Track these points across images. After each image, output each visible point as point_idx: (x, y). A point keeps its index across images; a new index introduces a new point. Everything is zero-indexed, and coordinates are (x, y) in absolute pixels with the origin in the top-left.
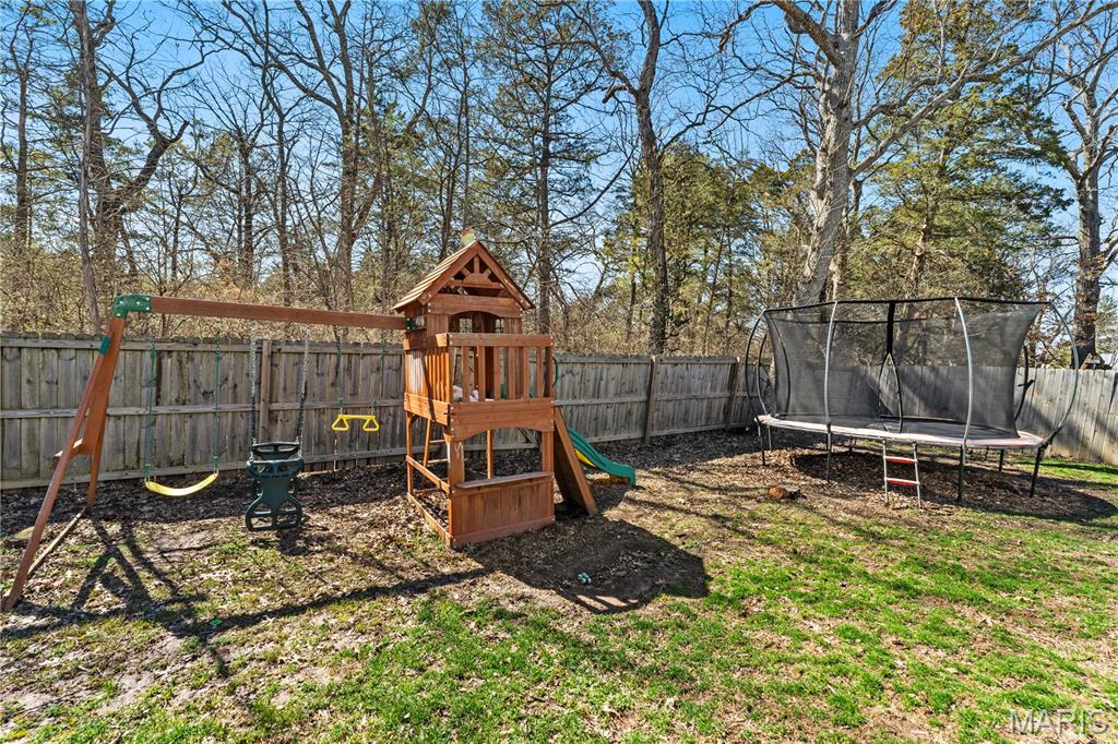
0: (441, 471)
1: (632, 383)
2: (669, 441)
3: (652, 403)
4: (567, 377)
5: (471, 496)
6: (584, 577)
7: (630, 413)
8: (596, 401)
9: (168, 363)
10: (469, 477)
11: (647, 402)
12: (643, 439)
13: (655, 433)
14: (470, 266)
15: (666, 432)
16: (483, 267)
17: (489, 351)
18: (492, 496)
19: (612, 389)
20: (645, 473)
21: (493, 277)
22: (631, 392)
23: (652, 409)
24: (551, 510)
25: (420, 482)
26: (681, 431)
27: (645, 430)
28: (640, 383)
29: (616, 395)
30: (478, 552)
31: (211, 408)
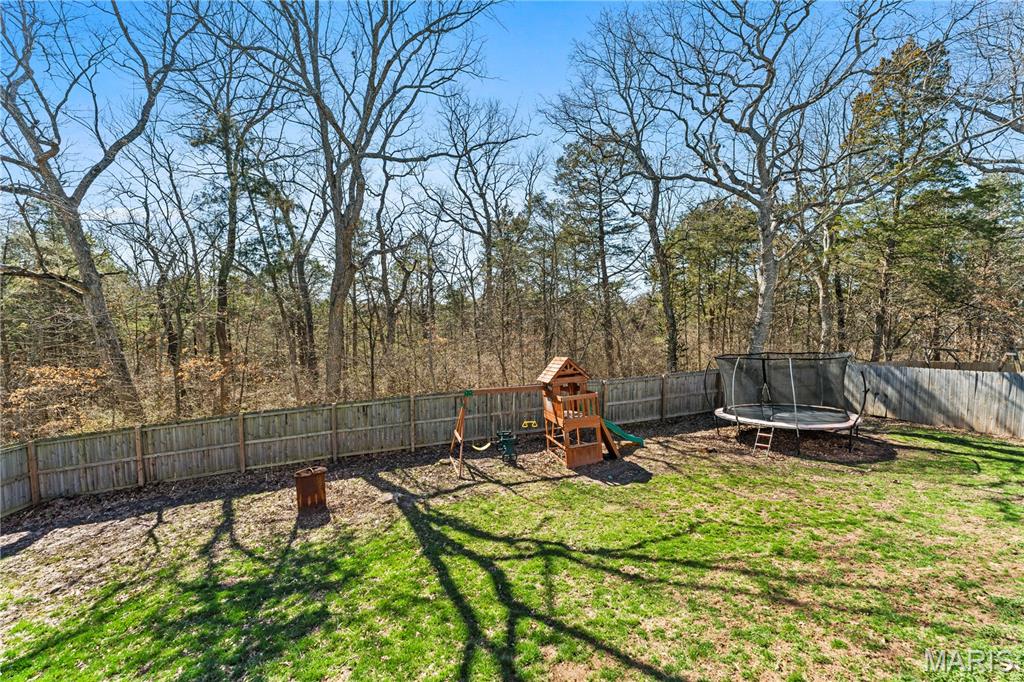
0: (560, 440)
1: (652, 390)
2: (676, 421)
3: (665, 400)
4: (615, 391)
5: (573, 450)
6: (610, 477)
7: (652, 406)
8: (632, 401)
9: (458, 400)
10: (571, 443)
11: (662, 400)
12: (661, 420)
13: (669, 416)
14: (566, 367)
15: (675, 415)
16: (571, 366)
17: (575, 401)
18: (579, 451)
19: (640, 393)
20: (649, 441)
21: (575, 369)
22: (652, 395)
23: (665, 403)
24: (601, 455)
25: (552, 445)
26: (686, 413)
27: (662, 415)
28: (657, 388)
29: (643, 397)
30: (576, 470)
31: (471, 416)
